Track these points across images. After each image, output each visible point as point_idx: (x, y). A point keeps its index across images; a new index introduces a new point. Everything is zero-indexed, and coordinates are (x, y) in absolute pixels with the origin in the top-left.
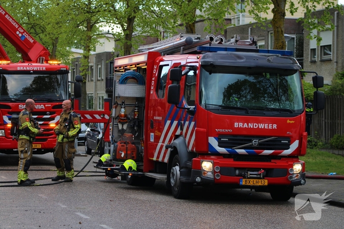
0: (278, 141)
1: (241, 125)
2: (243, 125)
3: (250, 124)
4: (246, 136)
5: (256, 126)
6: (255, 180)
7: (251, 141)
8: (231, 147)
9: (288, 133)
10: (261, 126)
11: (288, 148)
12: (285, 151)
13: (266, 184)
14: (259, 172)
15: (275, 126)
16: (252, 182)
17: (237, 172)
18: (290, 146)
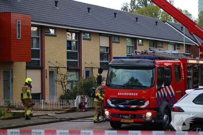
0: (138, 102)
1: (121, 94)
2: (122, 94)
3: (125, 93)
4: (123, 99)
5: (128, 94)
6: (127, 120)
7: (125, 101)
8: (116, 104)
9: (143, 97)
10: (130, 94)
11: (144, 105)
12: (142, 106)
13: (133, 122)
14: (129, 116)
15: (137, 94)
16: (126, 121)
17: (120, 116)
18: (145, 104)
